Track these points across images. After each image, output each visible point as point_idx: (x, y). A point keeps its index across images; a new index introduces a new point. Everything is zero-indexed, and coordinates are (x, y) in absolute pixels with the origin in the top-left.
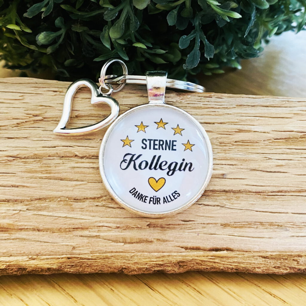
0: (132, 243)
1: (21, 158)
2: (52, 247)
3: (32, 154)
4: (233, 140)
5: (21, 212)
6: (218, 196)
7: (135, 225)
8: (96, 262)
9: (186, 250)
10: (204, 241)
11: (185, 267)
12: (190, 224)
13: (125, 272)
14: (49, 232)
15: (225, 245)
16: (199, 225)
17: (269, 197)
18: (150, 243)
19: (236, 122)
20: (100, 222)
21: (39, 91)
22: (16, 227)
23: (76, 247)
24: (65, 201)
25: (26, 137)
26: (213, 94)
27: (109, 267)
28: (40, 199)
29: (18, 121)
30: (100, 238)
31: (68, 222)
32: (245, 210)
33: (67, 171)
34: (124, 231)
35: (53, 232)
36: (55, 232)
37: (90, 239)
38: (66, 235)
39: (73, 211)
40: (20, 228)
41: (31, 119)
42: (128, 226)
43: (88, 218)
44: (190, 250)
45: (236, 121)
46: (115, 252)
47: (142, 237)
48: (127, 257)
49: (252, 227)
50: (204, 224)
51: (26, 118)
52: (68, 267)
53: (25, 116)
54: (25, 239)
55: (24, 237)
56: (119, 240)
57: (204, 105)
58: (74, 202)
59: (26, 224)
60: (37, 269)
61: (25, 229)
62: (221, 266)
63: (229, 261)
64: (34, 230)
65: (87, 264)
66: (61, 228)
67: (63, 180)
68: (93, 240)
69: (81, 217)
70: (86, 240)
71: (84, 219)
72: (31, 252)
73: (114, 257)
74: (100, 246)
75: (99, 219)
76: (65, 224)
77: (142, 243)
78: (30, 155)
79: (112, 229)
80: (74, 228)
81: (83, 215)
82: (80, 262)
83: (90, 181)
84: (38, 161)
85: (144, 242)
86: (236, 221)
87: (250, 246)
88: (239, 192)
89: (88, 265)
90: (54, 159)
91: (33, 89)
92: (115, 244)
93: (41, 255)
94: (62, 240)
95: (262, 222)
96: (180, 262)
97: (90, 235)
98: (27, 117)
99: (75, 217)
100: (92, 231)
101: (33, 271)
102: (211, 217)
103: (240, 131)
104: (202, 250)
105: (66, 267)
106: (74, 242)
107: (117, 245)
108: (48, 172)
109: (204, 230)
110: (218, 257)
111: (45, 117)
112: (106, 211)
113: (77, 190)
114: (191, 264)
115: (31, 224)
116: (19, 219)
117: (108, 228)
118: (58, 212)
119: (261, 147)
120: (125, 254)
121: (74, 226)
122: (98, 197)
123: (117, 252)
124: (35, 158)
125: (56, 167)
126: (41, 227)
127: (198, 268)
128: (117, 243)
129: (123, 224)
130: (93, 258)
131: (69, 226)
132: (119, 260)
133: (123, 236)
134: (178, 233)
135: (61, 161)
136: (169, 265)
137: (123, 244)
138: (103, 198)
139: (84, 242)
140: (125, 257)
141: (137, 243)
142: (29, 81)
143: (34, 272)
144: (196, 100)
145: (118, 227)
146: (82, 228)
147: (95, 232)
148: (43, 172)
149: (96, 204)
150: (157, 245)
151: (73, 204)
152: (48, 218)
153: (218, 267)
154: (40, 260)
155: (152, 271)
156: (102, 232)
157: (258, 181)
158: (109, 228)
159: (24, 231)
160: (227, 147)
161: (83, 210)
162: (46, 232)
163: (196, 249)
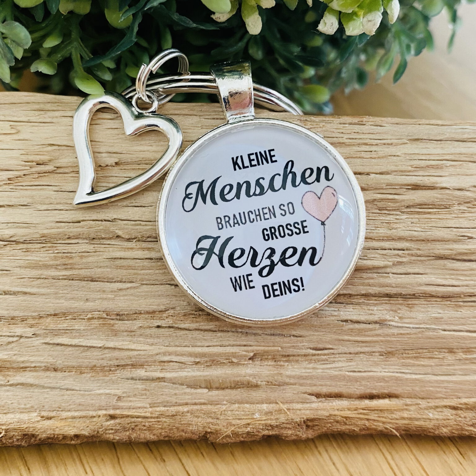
0: (223, 389)
1: (17, 242)
2: (80, 397)
3: (38, 236)
4: (403, 204)
5: (22, 340)
6: (375, 305)
7: (227, 359)
8: (159, 422)
9: (317, 398)
10: (349, 384)
11: (316, 428)
12: (325, 355)
13: (211, 438)
14: (74, 373)
15: (386, 388)
16: (341, 355)
17: (466, 304)
18: (255, 389)
19: (410, 171)
20: (164, 354)
21: (47, 117)
22: (14, 365)
23: (124, 397)
24: (101, 318)
25: (25, 203)
26: (365, 119)
27: (183, 431)
28: (55, 315)
29: (11, 174)
30: (164, 382)
31: (107, 356)
32: (424, 330)
33: (102, 264)
34: (208, 369)
35: (81, 373)
36: (84, 373)
37: (148, 383)
38: (104, 378)
39: (116, 335)
40: (22, 365)
41: (34, 170)
42: (214, 361)
43: (143, 348)
44: (324, 399)
45: (410, 168)
46: (193, 404)
47: (240, 378)
48: (215, 412)
49: (435, 357)
50: (350, 353)
51: (23, 168)
52: (111, 432)
53: (22, 166)
54: (31, 385)
55: (31, 381)
56: (198, 384)
57: (350, 139)
58: (117, 319)
59: (32, 359)
60: (56, 436)
61: (31, 367)
62: (379, 426)
63: (394, 416)
64: (47, 369)
65: (144, 426)
66: (95, 366)
67: (95, 281)
68: (154, 384)
69: (130, 347)
70: (140, 386)
71: (135, 350)
72: (43, 406)
73: (192, 414)
74: (166, 394)
75: (164, 349)
76: (103, 359)
77: (240, 388)
78: (34, 236)
79: (186, 366)
80: (118, 366)
81: (134, 343)
82: (131, 423)
83: (144, 283)
84: (49, 247)
85: (243, 387)
86: (406, 347)
87: (431, 389)
88: (414, 296)
89: (145, 428)
90: (78, 243)
91: (37, 113)
92: (193, 391)
93: (62, 411)
94: (99, 385)
95: (452, 347)
96: (308, 420)
97: (147, 376)
98: (26, 166)
99: (119, 347)
100: (151, 369)
101: (49, 438)
102: (363, 342)
103: (416, 187)
104: (346, 397)
105: (107, 432)
106: (120, 388)
107: (196, 393)
108: (69, 267)
109: (350, 364)
110: (375, 410)
111: (58, 165)
112: (175, 334)
113: (122, 298)
114: (328, 423)
115: (42, 359)
116: (19, 351)
117: (178, 364)
118: (89, 337)
119: (453, 215)
120: (209, 407)
121: (118, 361)
122: (160, 310)
123: (195, 404)
124: (44, 242)
125: (81, 257)
126: (59, 363)
127: (339, 430)
128: (196, 388)
129: (206, 357)
130: (154, 415)
131: (108, 362)
132: (200, 419)
133: (206, 378)
134: (304, 371)
135: (90, 248)
136: (288, 426)
137: (207, 390)
138: (169, 312)
139: (138, 388)
140: (211, 413)
141: (231, 388)
142: (28, 98)
143: (50, 440)
144: (334, 130)
145: (197, 363)
146: (132, 365)
147: (155, 371)
148: (59, 268)
149: (157, 324)
150: (266, 392)
151: (116, 324)
152: (70, 349)
153: (375, 427)
154: (61, 419)
155: (258, 437)
156: (169, 372)
157: (448, 277)
158: (181, 365)
159: (30, 371)
160: (391, 216)
161: (133, 333)
162: (69, 372)
163: (335, 397)
